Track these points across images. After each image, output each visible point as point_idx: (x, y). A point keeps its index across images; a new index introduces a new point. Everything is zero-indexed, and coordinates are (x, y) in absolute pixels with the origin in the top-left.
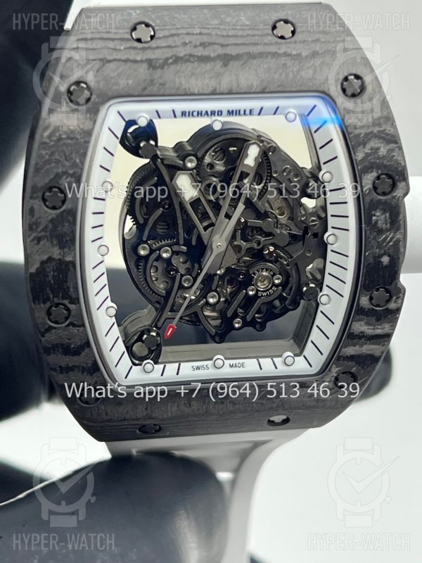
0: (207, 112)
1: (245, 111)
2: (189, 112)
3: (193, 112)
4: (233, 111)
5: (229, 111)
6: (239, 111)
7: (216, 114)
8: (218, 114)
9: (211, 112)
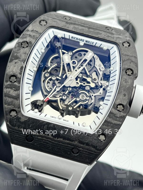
0: (79, 39)
1: (91, 42)
2: (74, 37)
3: (75, 38)
4: (87, 41)
5: (86, 41)
6: (89, 42)
7: (82, 41)
8: (83, 41)
9: (81, 39)
